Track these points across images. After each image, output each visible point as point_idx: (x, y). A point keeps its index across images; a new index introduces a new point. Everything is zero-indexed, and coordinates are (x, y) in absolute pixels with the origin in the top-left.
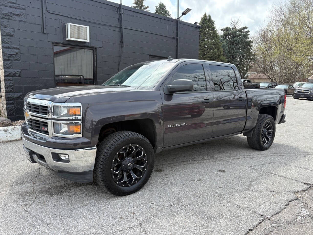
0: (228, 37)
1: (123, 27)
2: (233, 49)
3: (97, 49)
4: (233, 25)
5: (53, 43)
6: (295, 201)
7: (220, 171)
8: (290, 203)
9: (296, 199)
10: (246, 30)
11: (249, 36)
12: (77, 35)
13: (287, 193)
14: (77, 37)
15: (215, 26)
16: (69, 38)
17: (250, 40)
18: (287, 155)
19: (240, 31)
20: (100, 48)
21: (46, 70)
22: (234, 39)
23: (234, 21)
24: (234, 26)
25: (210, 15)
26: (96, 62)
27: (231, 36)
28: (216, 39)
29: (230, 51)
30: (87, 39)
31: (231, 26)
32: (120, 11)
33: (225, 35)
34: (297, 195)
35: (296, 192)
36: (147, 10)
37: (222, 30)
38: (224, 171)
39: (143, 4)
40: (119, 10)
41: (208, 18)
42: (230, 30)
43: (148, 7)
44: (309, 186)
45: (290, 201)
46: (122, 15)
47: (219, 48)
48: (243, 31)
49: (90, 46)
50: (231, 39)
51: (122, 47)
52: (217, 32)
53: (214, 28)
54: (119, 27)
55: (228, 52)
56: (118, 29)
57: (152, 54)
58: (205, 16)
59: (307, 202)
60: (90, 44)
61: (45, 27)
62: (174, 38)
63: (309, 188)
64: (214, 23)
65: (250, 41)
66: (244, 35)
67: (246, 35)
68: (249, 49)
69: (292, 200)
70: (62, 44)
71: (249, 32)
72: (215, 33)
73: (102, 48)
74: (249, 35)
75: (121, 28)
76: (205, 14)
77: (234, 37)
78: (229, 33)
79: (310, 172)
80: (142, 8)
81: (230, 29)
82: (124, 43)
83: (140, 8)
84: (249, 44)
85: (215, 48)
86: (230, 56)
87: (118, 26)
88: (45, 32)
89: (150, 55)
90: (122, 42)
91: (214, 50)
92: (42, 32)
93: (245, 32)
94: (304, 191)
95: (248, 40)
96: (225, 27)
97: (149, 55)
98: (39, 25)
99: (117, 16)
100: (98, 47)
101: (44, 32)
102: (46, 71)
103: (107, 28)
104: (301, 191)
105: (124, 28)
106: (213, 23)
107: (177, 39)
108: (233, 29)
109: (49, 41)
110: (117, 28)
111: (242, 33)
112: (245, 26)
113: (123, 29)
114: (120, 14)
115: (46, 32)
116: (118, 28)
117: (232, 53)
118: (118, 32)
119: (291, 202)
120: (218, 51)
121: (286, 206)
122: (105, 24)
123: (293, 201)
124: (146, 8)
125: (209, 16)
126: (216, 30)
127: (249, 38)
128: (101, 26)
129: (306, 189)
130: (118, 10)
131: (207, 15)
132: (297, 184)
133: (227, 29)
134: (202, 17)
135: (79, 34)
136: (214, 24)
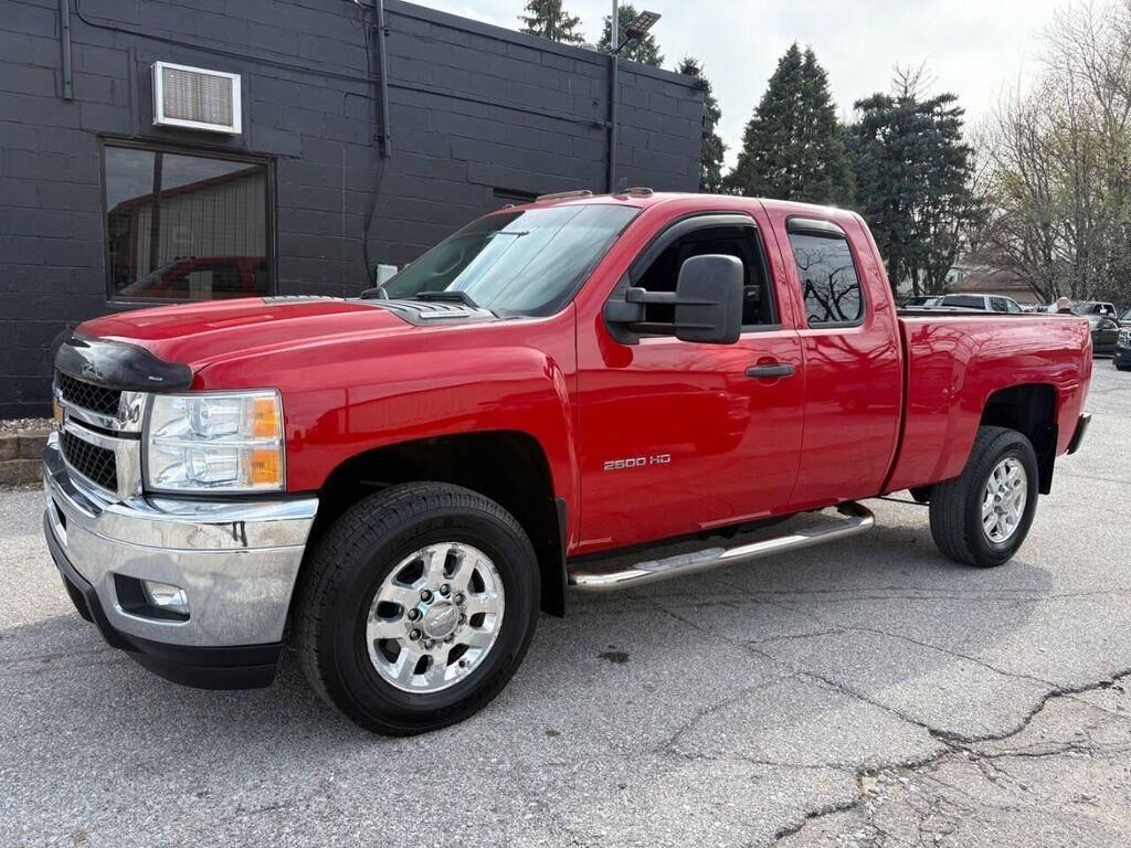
0: (883, 133)
1: (386, 81)
2: (897, 176)
3: (280, 162)
4: (903, 89)
5: (101, 136)
6: (842, 816)
7: (608, 656)
8: (808, 821)
9: (849, 807)
10: (948, 107)
11: (960, 129)
12: (190, 108)
13: (824, 773)
14: (190, 116)
15: (829, 90)
16: (161, 119)
17: (967, 145)
18: (941, 597)
19: (928, 107)
20: (293, 157)
21: (69, 238)
22: (904, 138)
23: (903, 70)
24: (906, 92)
25: (812, 50)
26: (277, 210)
27: (893, 129)
28: (830, 138)
29: (884, 185)
30: (230, 125)
31: (892, 92)
32: (375, 19)
33: (871, 125)
34: (869, 783)
35: (868, 772)
36: (575, 30)
37: (858, 105)
38: (622, 658)
39: (562, 10)
40: (369, 15)
41: (803, 61)
42: (890, 107)
43: (576, 20)
44: (944, 747)
45: (814, 815)
46: (382, 34)
47: (841, 173)
48: (937, 109)
49: (250, 149)
50: (894, 139)
51: (382, 155)
52: (836, 115)
53: (826, 98)
54: (370, 82)
55: (879, 187)
56: (364, 89)
57: (503, 186)
58: (793, 52)
59: (887, 824)
60: (248, 143)
61: (68, 78)
62: (596, 126)
63: (940, 756)
64: (828, 78)
65: (964, 149)
66: (941, 125)
67: (951, 127)
68: (961, 179)
69: (828, 811)
70: (135, 139)
71: (962, 113)
72: (827, 116)
73: (298, 158)
74: (961, 124)
75: (378, 85)
76: (794, 47)
77: (902, 132)
78: (883, 117)
79: (992, 680)
80: (557, 25)
81: (890, 101)
82: (388, 142)
83: (550, 25)
84: (958, 157)
85: (827, 173)
86: (886, 203)
87: (366, 77)
88: (69, 97)
89: (497, 190)
90: (381, 140)
91: (821, 179)
92: (57, 94)
93: (947, 114)
94: (911, 767)
95: (956, 144)
96: (870, 96)
97: (492, 190)
98: (45, 68)
99: (361, 39)
100: (282, 155)
101: (64, 94)
102: (70, 241)
103: (320, 81)
104: (898, 766)
105: (389, 85)
106: (823, 80)
107: (610, 131)
108: (901, 101)
109: (87, 131)
110: (363, 85)
111: (937, 119)
112: (945, 93)
113: (386, 89)
114: (376, 33)
115: (73, 95)
116: (367, 85)
117: (894, 190)
118: (368, 100)
119: (815, 821)
120: (834, 184)
121: (780, 835)
122: (311, 66)
123: (831, 811)
124: (570, 24)
125: (808, 52)
126: (832, 107)
127: (959, 138)
128: (298, 77)
129: (922, 759)
130: (364, 15)
131: (802, 50)
132: (897, 729)
133: (878, 102)
134: (782, 58)
135: (198, 102)
136: (826, 83)
